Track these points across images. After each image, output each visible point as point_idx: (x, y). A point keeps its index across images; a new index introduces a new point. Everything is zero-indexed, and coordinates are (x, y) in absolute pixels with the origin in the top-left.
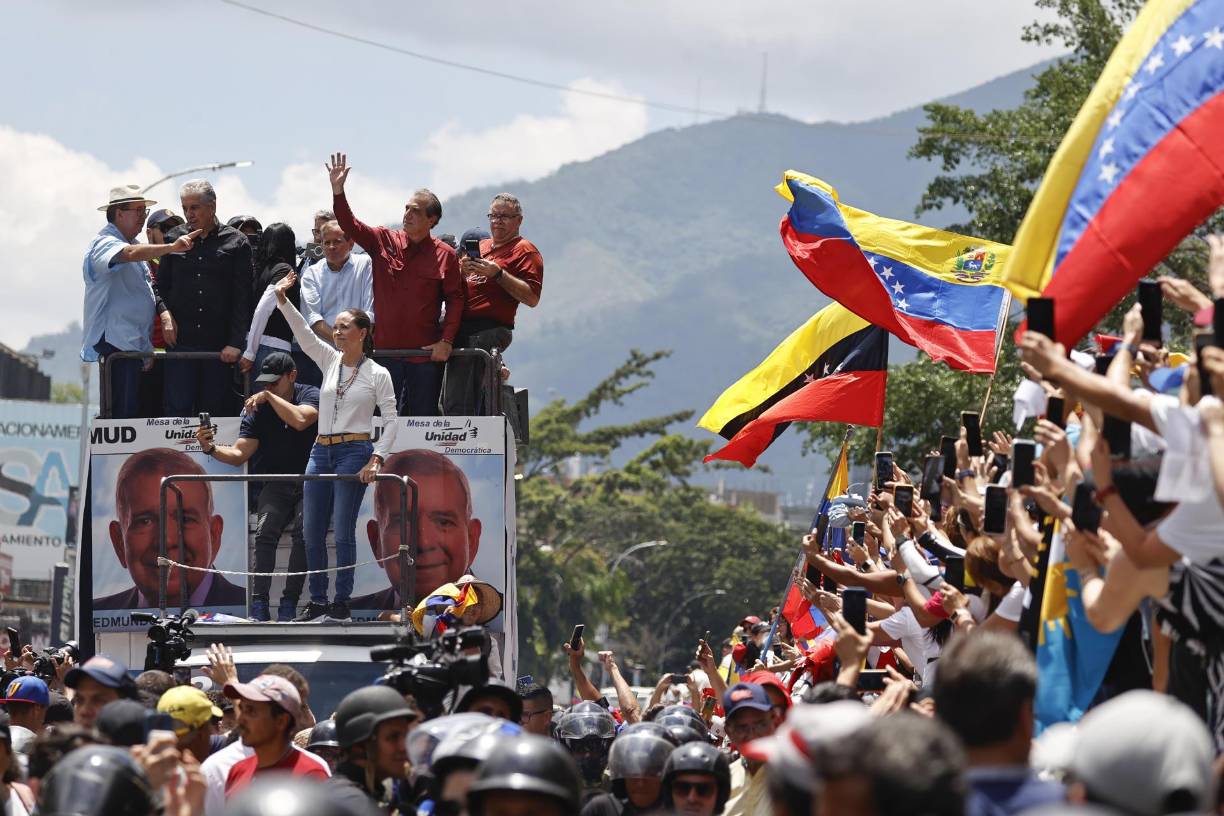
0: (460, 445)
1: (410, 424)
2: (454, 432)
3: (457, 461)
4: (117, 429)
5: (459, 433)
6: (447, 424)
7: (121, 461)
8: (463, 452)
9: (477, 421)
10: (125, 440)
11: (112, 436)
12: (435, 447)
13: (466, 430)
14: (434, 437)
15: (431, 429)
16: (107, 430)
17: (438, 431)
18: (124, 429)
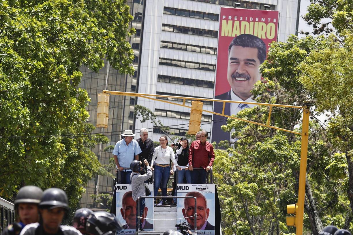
0: (204, 191)
1: (193, 185)
2: (203, 188)
3: (204, 194)
4: (122, 186)
5: (204, 188)
6: (201, 186)
7: (124, 194)
8: (205, 192)
9: (208, 185)
10: (124, 189)
11: (121, 188)
12: (198, 191)
13: (206, 187)
14: (198, 189)
15: (197, 187)
16: (120, 186)
17: (199, 187)
18: (124, 186)
